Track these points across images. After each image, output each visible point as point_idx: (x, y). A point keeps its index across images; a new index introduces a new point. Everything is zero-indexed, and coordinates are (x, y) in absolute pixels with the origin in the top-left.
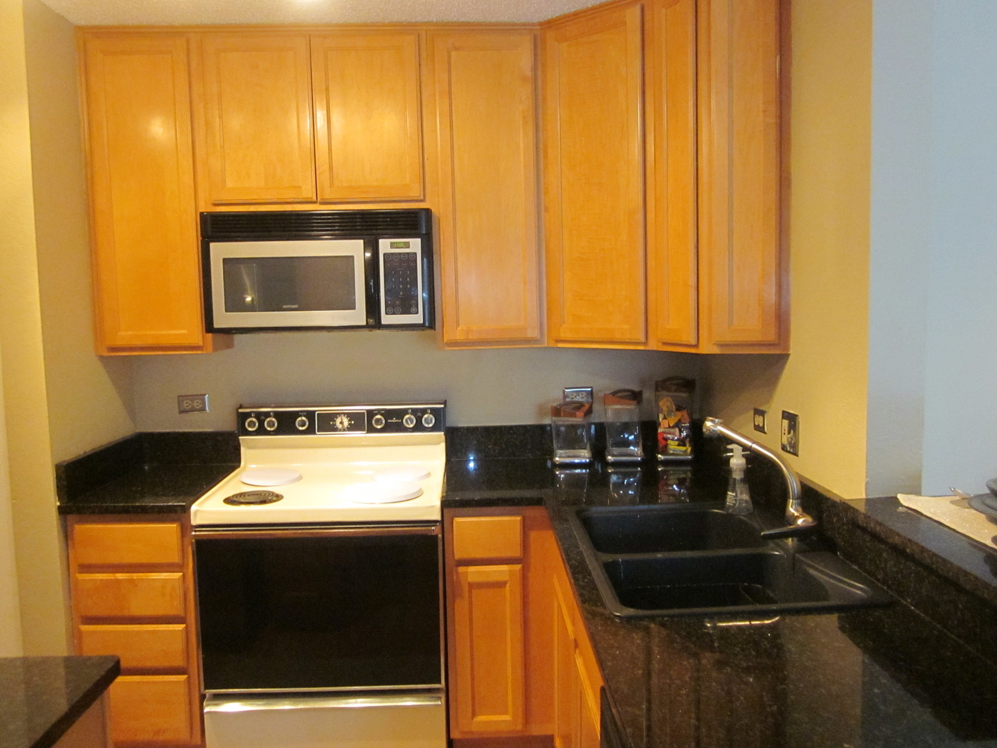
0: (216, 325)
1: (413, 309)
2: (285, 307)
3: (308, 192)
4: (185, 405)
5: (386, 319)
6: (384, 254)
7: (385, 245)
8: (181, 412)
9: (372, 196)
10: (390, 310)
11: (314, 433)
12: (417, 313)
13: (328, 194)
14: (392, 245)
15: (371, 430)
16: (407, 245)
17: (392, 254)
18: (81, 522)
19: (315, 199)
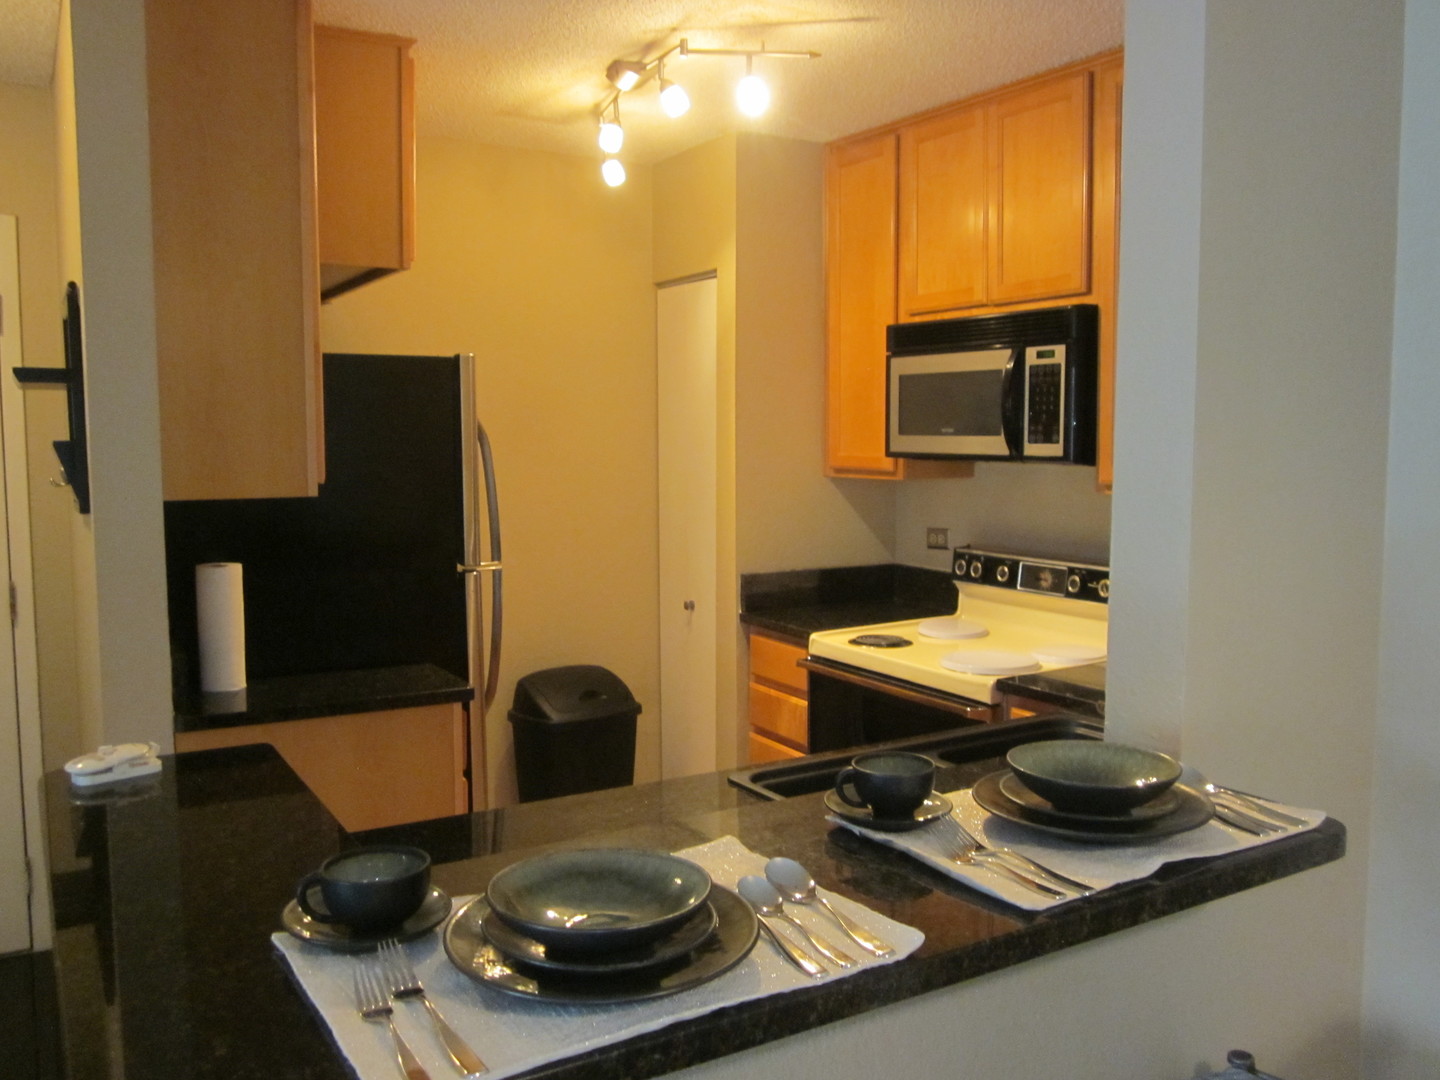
0: (894, 448)
1: (1054, 438)
2: (944, 430)
3: (979, 296)
4: (933, 539)
5: (1031, 449)
6: (1031, 367)
7: (1031, 353)
8: (930, 547)
9: (1038, 292)
10: (1033, 437)
11: (1014, 587)
12: (1058, 442)
13: (996, 296)
14: (1040, 355)
15: (1069, 595)
16: (1052, 354)
17: (1038, 366)
18: (759, 634)
19: (985, 301)
